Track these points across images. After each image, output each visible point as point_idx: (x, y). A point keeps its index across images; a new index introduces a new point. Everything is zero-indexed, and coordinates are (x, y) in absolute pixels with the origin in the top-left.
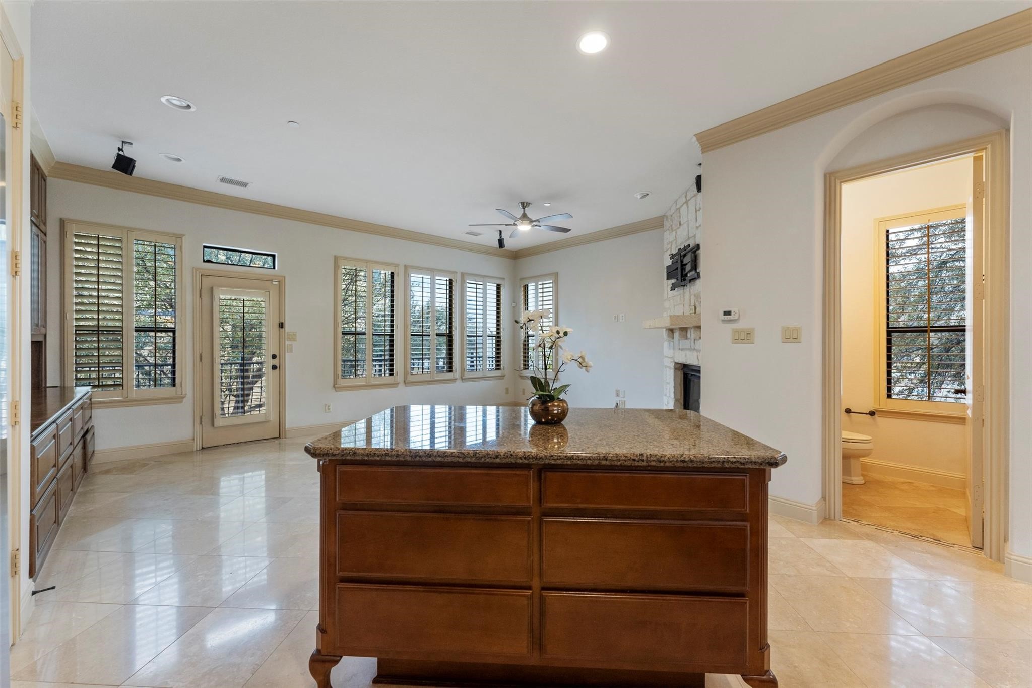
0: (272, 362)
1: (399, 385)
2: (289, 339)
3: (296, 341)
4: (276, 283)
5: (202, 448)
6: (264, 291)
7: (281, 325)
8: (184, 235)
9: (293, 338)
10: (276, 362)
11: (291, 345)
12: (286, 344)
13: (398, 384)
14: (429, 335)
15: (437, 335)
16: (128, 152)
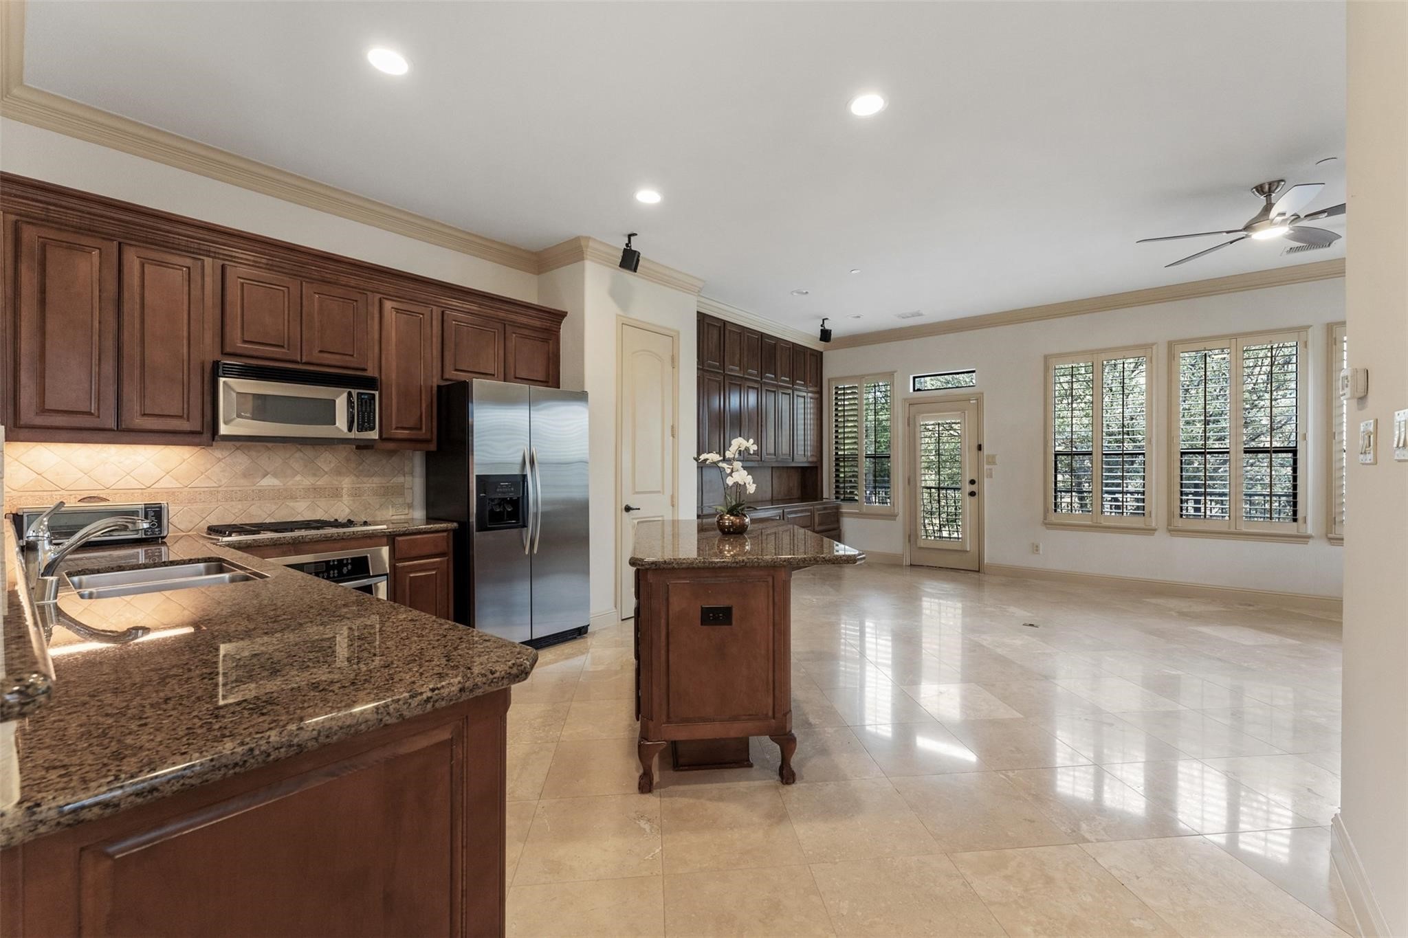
0: (968, 488)
1: (1157, 533)
2: (988, 463)
3: (996, 464)
4: (974, 401)
5: (911, 565)
6: (959, 412)
7: (980, 448)
8: (895, 372)
9: (992, 460)
10: (974, 488)
11: (991, 469)
12: (985, 468)
13: (1155, 530)
14: (1228, 452)
15: (1246, 452)
16: (827, 327)
